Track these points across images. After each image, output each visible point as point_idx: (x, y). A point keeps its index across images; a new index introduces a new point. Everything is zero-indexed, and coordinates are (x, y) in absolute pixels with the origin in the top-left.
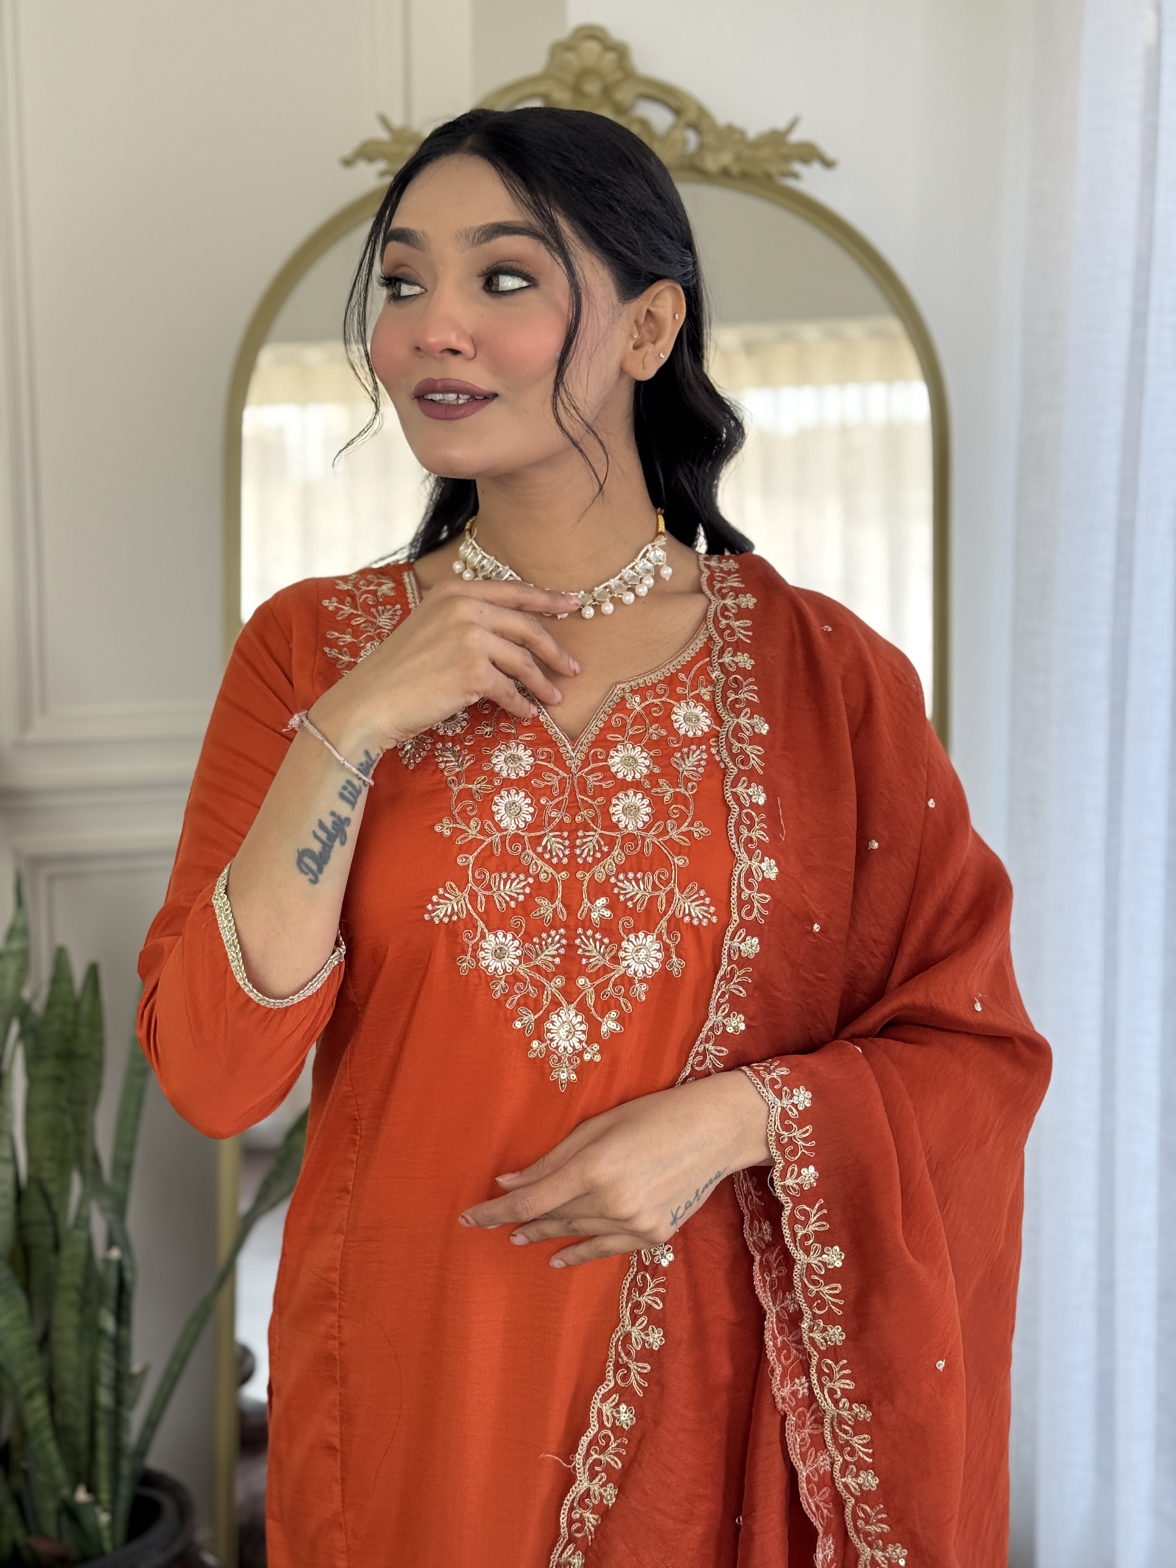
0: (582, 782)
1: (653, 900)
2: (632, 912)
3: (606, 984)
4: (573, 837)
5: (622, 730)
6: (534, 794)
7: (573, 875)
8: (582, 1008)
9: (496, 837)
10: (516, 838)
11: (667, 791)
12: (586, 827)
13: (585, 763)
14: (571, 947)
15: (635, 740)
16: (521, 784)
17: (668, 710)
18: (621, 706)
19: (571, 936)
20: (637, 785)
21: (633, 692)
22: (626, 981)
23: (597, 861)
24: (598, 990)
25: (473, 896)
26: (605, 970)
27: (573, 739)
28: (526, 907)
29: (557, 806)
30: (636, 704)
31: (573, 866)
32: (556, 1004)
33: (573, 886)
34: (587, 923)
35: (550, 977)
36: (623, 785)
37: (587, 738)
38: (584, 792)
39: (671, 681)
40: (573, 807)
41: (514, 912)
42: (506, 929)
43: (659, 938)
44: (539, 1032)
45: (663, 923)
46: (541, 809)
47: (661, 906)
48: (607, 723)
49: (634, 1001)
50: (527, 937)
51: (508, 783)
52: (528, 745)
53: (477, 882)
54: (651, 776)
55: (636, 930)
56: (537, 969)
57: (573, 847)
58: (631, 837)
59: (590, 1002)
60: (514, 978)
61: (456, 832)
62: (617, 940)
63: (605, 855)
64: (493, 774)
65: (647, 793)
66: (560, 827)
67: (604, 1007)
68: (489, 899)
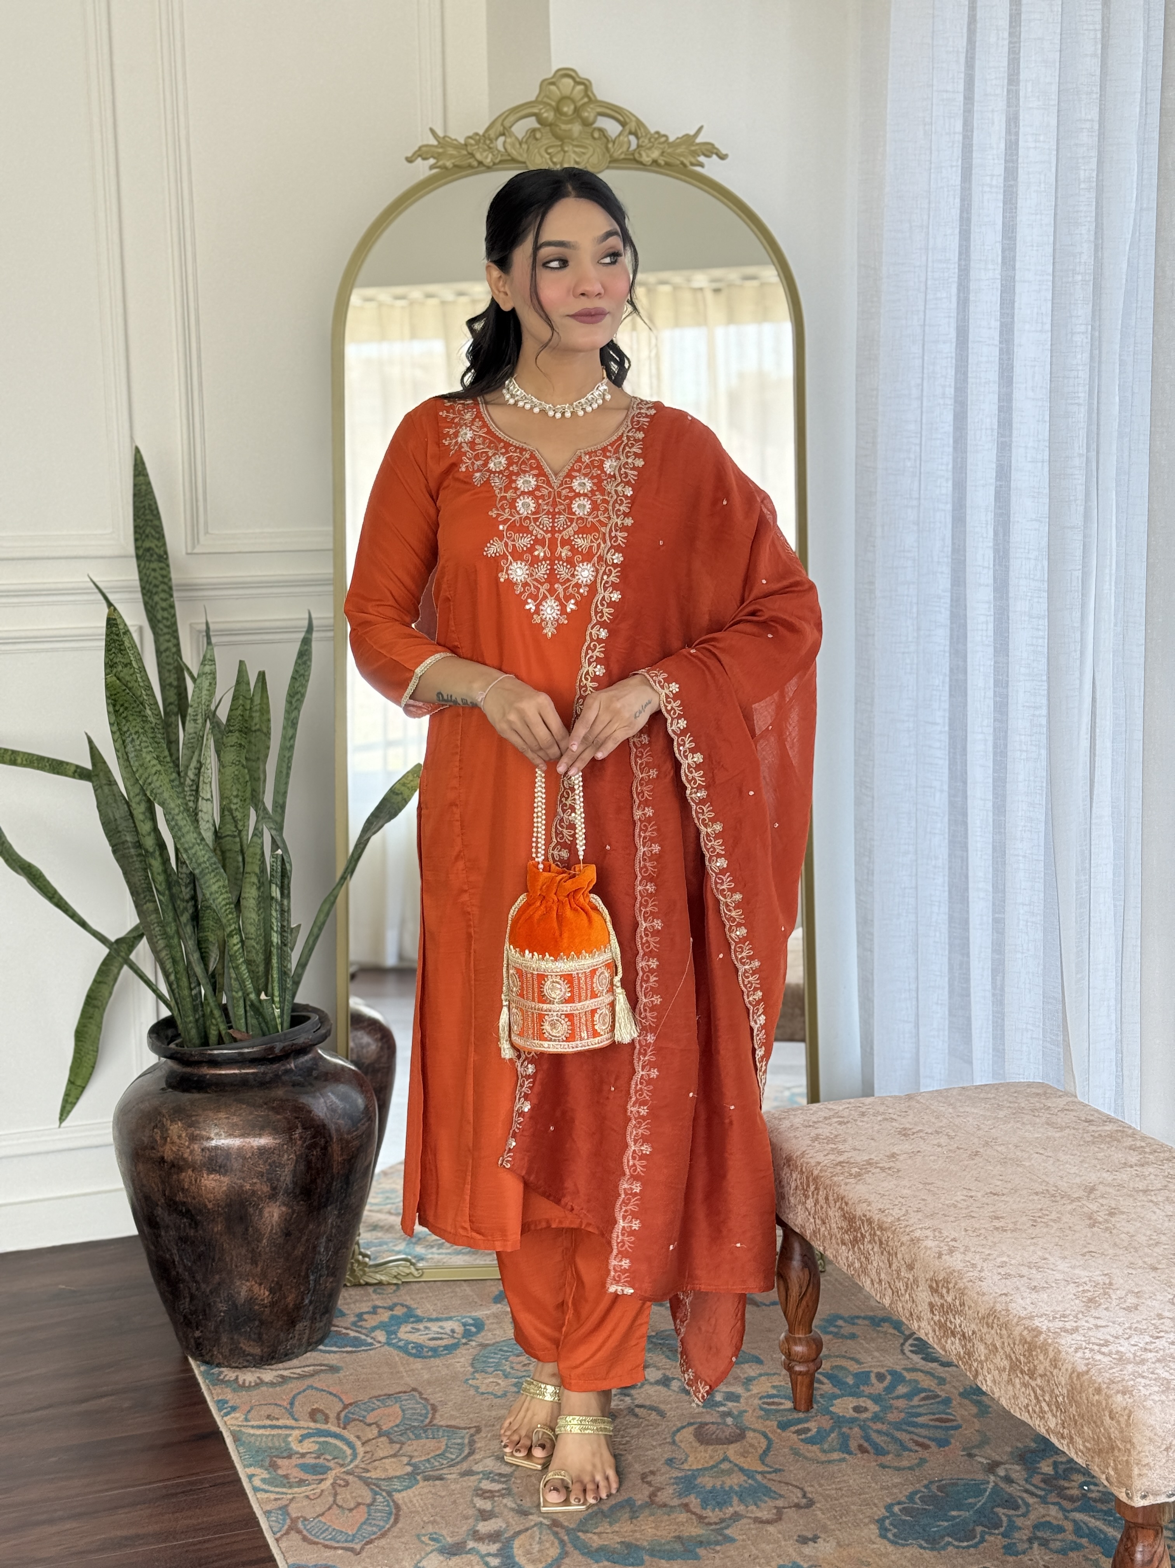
0: (559, 494)
1: (591, 547)
2: (581, 553)
3: (568, 588)
4: (553, 518)
5: (579, 471)
6: (536, 498)
7: (553, 535)
8: (558, 599)
9: (517, 517)
10: (527, 518)
11: (599, 497)
12: (560, 513)
13: (561, 485)
14: (552, 570)
15: (585, 475)
16: (530, 493)
17: (602, 462)
18: (579, 459)
19: (552, 564)
20: (585, 495)
21: (586, 454)
22: (578, 586)
23: (564, 529)
24: (565, 590)
25: (506, 545)
26: (568, 580)
27: (556, 475)
28: (531, 550)
29: (547, 504)
30: (586, 459)
31: (553, 531)
32: (545, 597)
33: (553, 541)
34: (560, 558)
35: (542, 584)
36: (578, 495)
37: (563, 474)
38: (560, 497)
39: (604, 450)
40: (555, 504)
41: (526, 552)
42: (522, 560)
43: (594, 565)
44: (537, 611)
45: (595, 558)
46: (539, 505)
47: (594, 551)
48: (572, 467)
49: (581, 595)
50: (531, 565)
51: (523, 493)
53: (508, 538)
54: (592, 491)
55: (582, 561)
56: (536, 580)
57: (553, 522)
58: (581, 518)
59: (561, 596)
60: (525, 584)
61: (498, 515)
62: (574, 566)
63: (568, 527)
64: (516, 489)
65: (590, 498)
66: (548, 513)
67: (568, 598)
68: (514, 546)
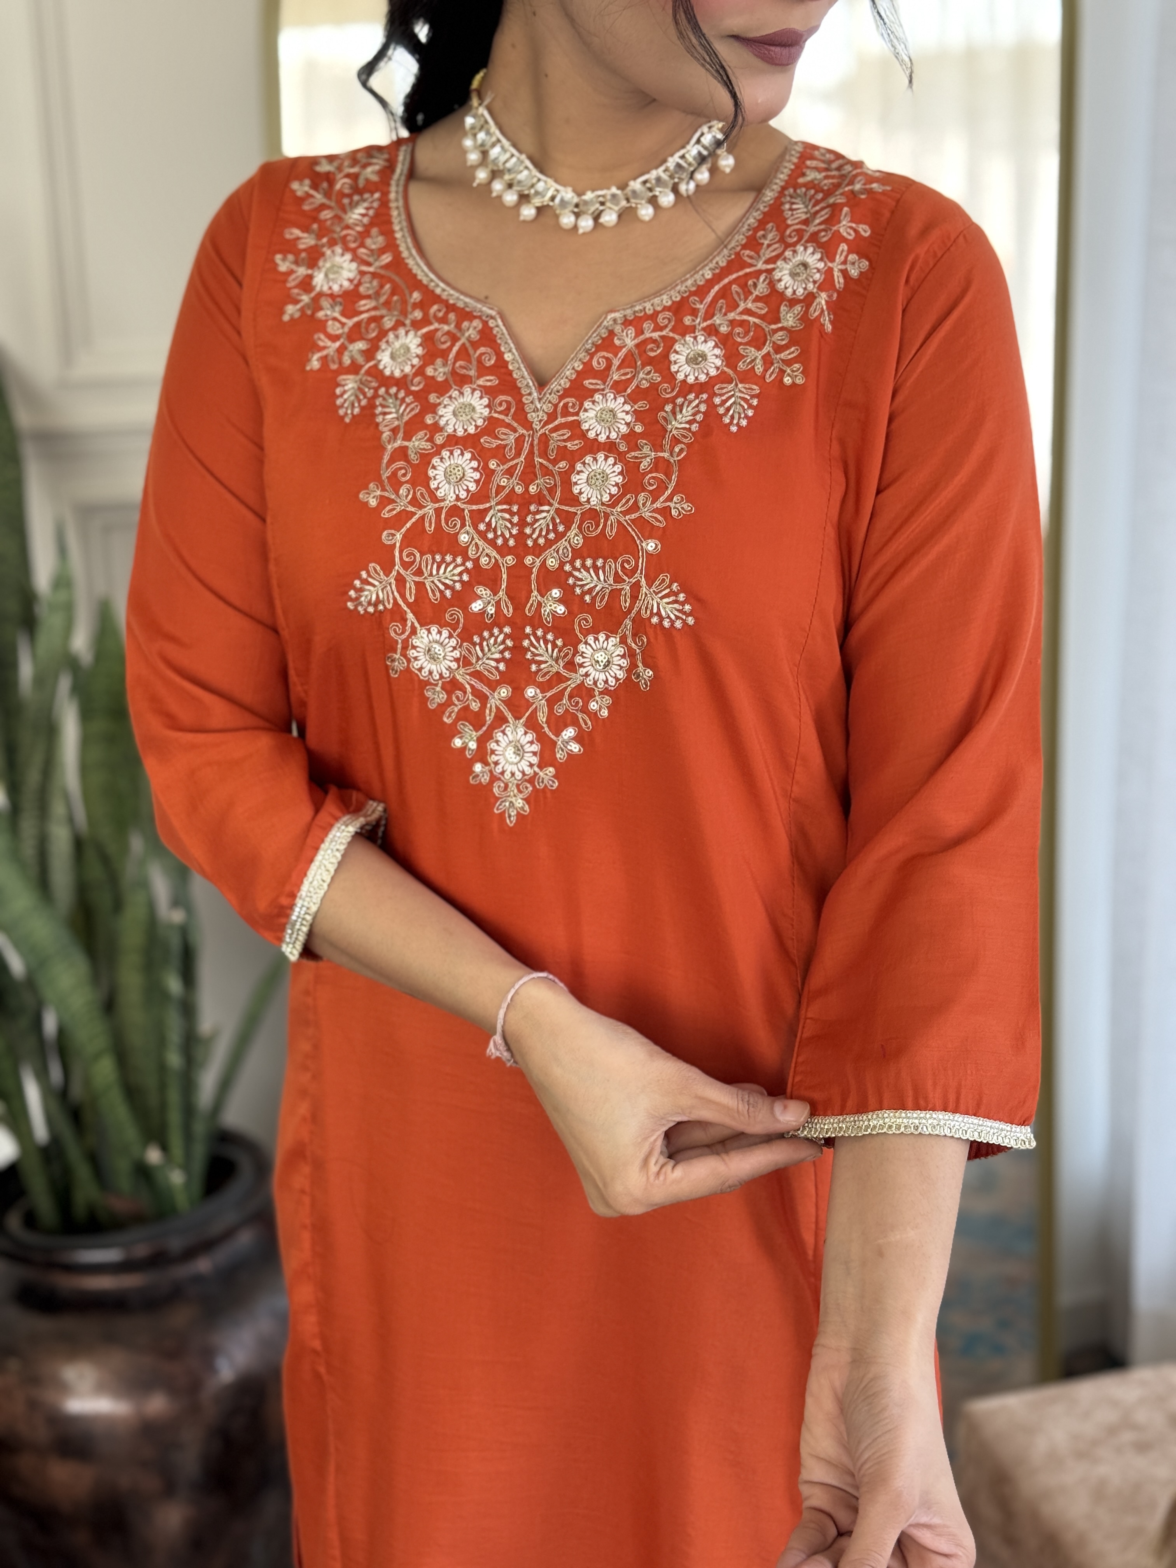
0: (545, 440)
1: (615, 594)
2: (590, 608)
3: (559, 697)
4: (524, 512)
5: (603, 375)
6: (481, 455)
7: (520, 559)
8: (532, 725)
9: (429, 509)
10: (455, 511)
11: (647, 456)
12: (540, 500)
13: (552, 417)
14: (518, 650)
15: (619, 388)
16: (468, 442)
17: (668, 348)
18: (607, 343)
19: (518, 636)
20: (610, 447)
21: (627, 323)
22: (585, 692)
23: (549, 543)
24: (552, 702)
25: (401, 581)
26: (559, 678)
27: (542, 384)
28: (463, 597)
29: (510, 472)
30: (628, 340)
31: (521, 548)
32: (500, 720)
33: (519, 573)
34: (536, 621)
35: (493, 686)
36: (593, 447)
37: (560, 383)
38: (544, 454)
39: (679, 308)
40: (528, 476)
41: (451, 603)
42: (442, 624)
43: (623, 641)
44: (482, 755)
45: (628, 622)
46: (488, 474)
47: (626, 604)
48: (588, 365)
49: (594, 716)
50: (466, 637)
51: (453, 441)
52: (487, 391)
53: (406, 565)
54: (631, 438)
55: (595, 631)
56: (477, 675)
57: (522, 524)
58: (592, 514)
59: (542, 718)
60: (452, 686)
61: (384, 501)
62: (572, 642)
63: (560, 536)
64: (436, 428)
65: (621, 457)
66: (509, 500)
67: (557, 725)
68: (420, 586)
